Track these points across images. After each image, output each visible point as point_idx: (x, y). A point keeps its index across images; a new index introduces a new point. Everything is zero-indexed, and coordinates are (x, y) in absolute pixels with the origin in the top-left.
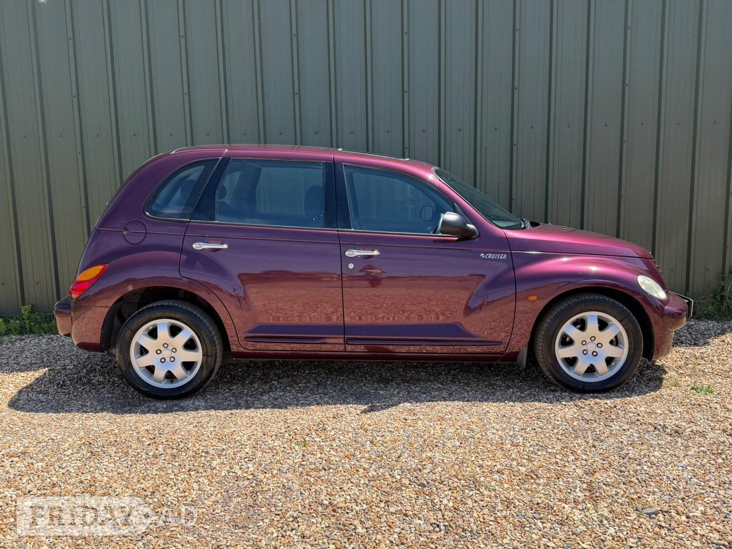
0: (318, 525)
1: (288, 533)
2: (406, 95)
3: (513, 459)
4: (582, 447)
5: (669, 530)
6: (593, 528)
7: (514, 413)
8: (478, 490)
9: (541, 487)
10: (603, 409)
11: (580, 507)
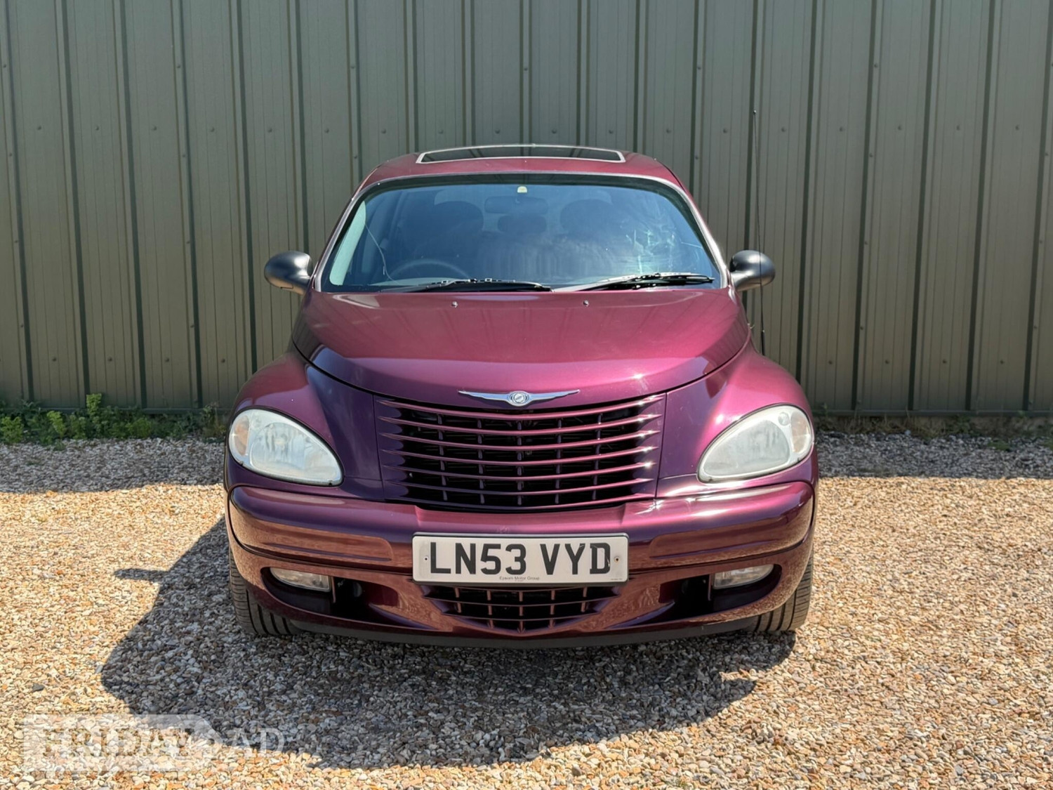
3: (899, 608)
4: (998, 596)
6: (1026, 684)
7: (888, 554)
8: (857, 639)
9: (945, 640)
10: (1021, 553)
11: (1005, 661)
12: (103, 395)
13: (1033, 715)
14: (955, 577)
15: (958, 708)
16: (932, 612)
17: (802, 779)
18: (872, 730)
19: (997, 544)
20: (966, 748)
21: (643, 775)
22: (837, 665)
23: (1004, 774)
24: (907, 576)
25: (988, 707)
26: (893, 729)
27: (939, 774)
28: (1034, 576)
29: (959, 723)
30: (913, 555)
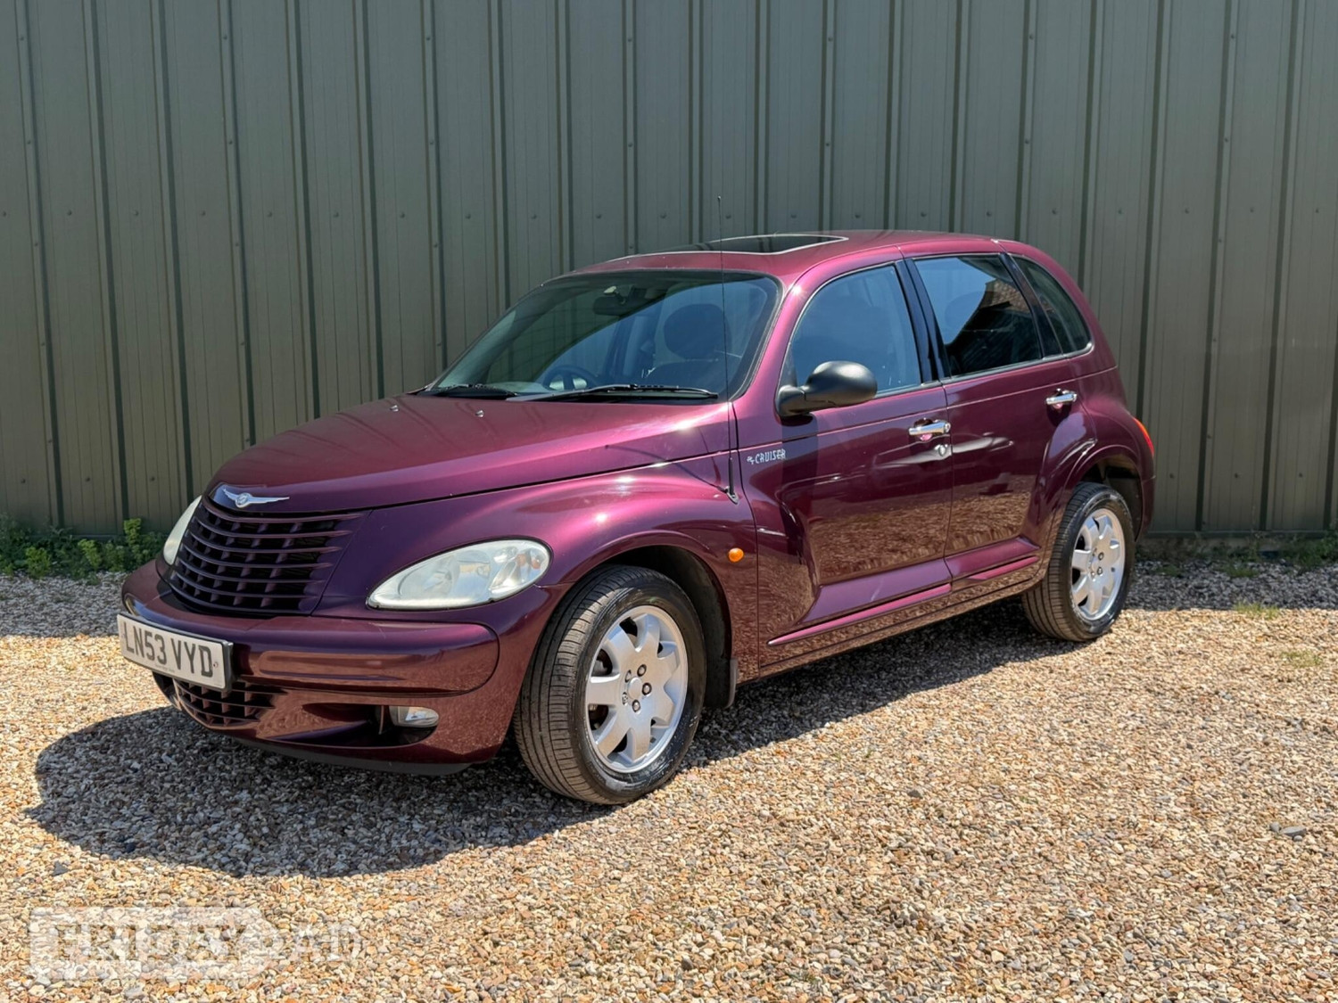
0: (762, 842)
1: (719, 851)
2: (828, 150)
3: (1058, 763)
4: (1170, 748)
5: (1324, 855)
6: (1204, 852)
7: (1045, 699)
8: (1010, 801)
9: (1111, 800)
10: (1195, 697)
11: (1179, 825)
12: (143, 520)
13: (1211, 889)
14: (1121, 725)
15: (1126, 882)
16: (1095, 768)
17: (948, 970)
18: (1028, 910)
19: (1169, 686)
20: (1137, 930)
21: (764, 967)
22: (988, 832)
23: (1180, 960)
24: (1066, 725)
25: (1161, 880)
26: (1052, 908)
27: (1105, 961)
28: (1210, 723)
29: (1128, 900)
30: (1073, 700)
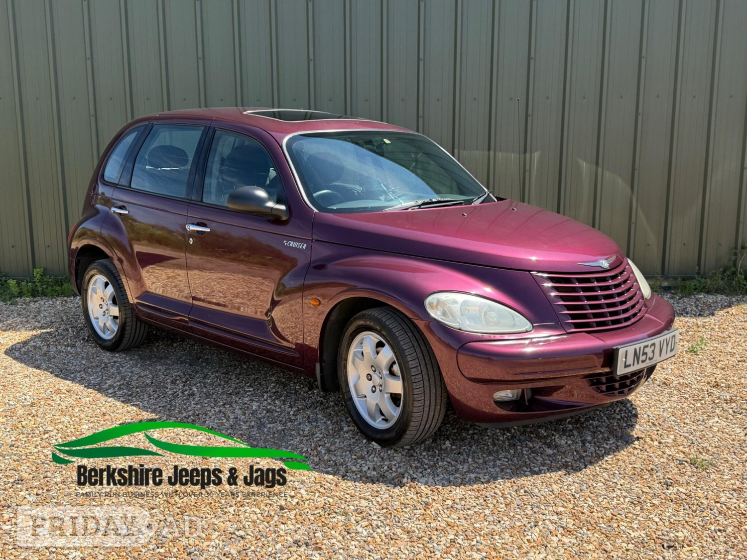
2: (421, 63)
5: (641, 450)
12: (45, 269)
17: (420, 509)
20: (526, 489)
21: (324, 508)
23: (545, 505)
27: (506, 505)
